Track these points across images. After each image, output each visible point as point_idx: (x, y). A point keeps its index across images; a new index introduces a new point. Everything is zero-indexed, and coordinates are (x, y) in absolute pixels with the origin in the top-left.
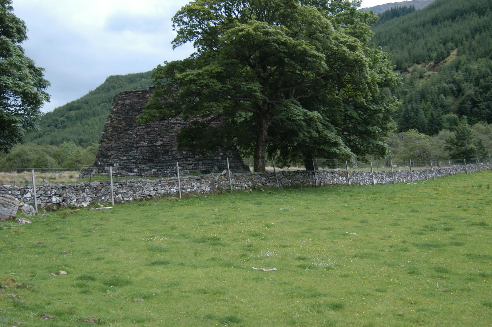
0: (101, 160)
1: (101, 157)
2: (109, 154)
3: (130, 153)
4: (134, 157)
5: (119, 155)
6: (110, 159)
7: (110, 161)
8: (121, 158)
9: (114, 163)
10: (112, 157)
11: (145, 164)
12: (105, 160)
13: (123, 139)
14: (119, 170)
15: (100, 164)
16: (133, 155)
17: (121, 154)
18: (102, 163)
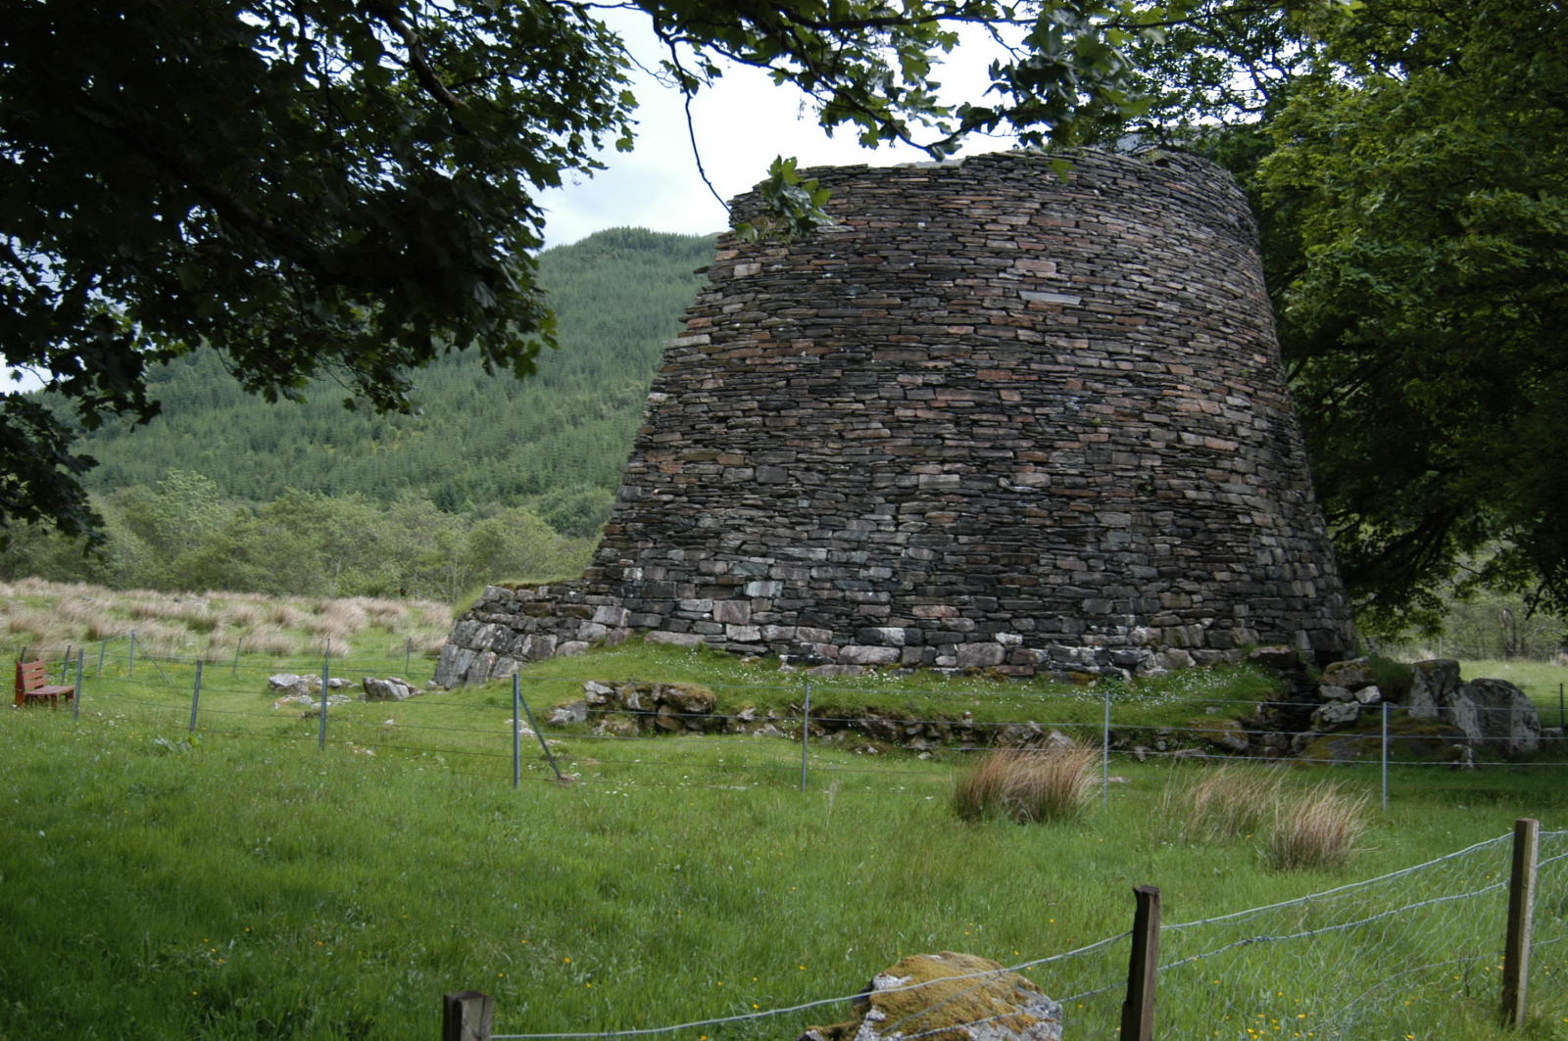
0: (645, 554)
1: (644, 535)
2: (707, 522)
3: (854, 525)
4: (883, 553)
5: (781, 531)
6: (716, 554)
7: (720, 567)
8: (796, 551)
9: (751, 579)
10: (733, 540)
11: (948, 595)
12: (677, 554)
13: (801, 438)
14: (780, 623)
15: (645, 579)
16: (877, 537)
17: (792, 526)
18: (659, 575)
